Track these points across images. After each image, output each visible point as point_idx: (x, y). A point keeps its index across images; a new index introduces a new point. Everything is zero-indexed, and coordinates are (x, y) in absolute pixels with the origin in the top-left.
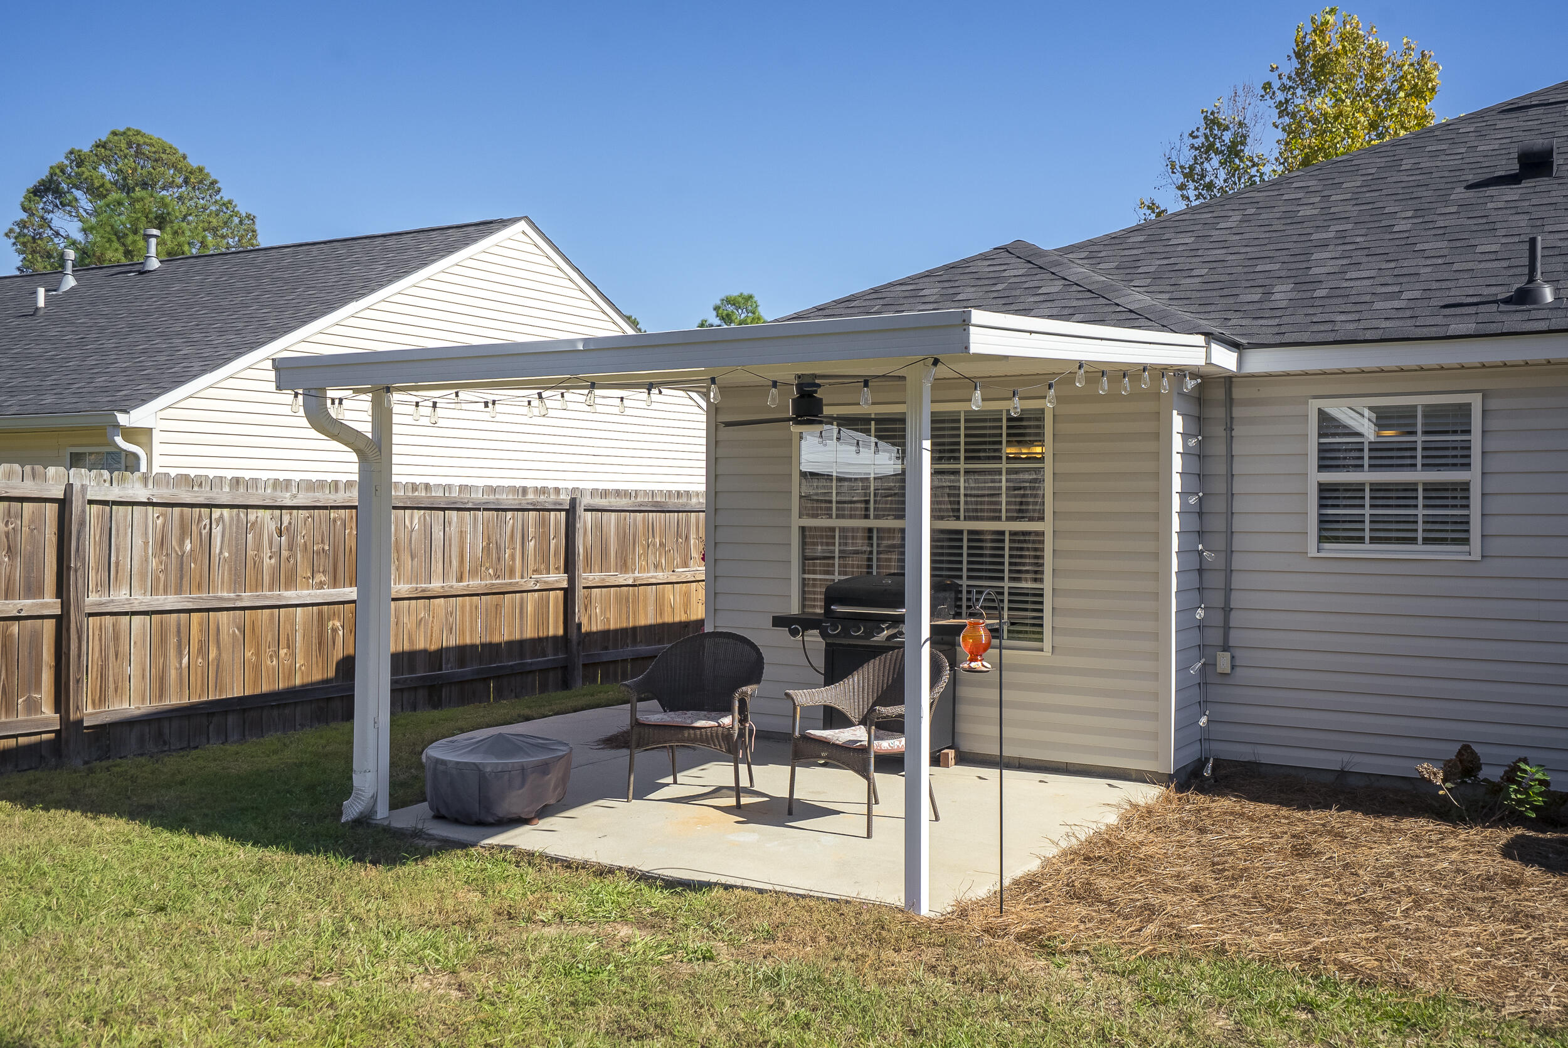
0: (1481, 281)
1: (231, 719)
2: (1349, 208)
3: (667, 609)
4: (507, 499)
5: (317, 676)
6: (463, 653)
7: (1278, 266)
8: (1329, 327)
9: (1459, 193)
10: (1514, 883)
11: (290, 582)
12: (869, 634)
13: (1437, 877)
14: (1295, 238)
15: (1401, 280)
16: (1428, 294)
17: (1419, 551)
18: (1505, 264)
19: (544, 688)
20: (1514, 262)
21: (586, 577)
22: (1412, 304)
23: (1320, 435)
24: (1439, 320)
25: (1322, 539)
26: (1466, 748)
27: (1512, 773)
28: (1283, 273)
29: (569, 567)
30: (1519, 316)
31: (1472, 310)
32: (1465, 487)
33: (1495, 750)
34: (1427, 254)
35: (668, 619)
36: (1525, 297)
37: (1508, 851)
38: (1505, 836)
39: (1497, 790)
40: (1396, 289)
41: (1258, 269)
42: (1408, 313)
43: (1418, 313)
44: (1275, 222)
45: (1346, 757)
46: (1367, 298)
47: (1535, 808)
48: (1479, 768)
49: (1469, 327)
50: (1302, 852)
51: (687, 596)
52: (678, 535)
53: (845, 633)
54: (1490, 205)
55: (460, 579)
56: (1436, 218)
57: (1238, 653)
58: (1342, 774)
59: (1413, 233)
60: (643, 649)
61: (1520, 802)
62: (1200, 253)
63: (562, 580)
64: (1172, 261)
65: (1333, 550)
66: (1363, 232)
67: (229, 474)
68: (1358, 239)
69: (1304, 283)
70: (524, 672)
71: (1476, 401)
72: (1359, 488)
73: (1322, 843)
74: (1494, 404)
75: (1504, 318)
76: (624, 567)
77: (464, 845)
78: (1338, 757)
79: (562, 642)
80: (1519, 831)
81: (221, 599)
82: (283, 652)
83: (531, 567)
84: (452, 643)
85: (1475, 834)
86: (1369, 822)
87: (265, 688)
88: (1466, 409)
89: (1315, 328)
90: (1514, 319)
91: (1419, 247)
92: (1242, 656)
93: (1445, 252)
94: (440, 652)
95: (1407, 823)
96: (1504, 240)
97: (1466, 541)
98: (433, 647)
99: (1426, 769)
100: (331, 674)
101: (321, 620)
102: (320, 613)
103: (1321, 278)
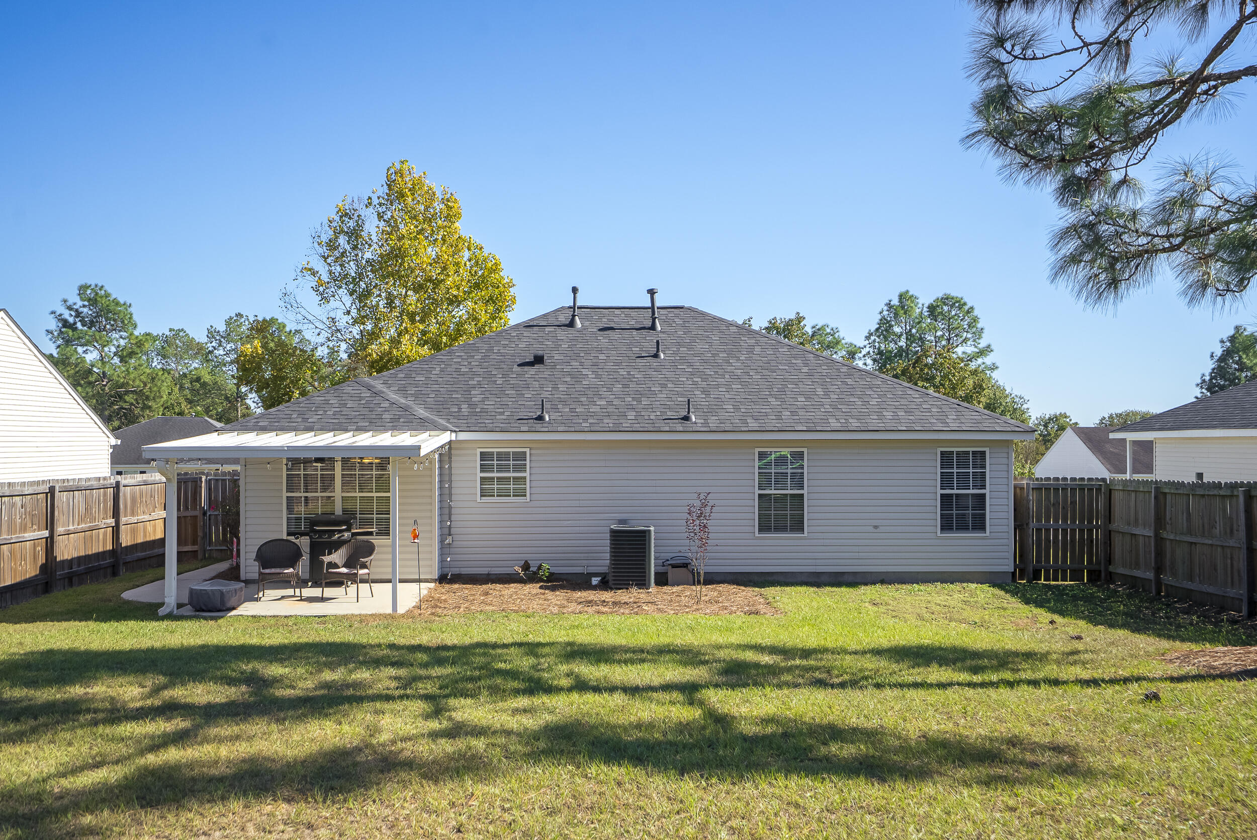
0: (528, 410)
1: (8, 595)
2: (479, 370)
3: (148, 534)
4: (94, 483)
5: (33, 574)
6: (79, 558)
7: (460, 396)
8: (483, 425)
9: (516, 368)
10: (544, 594)
11: (25, 531)
12: (330, 537)
13: (525, 595)
14: (463, 383)
15: (504, 407)
16: (512, 414)
17: (512, 499)
18: (534, 403)
19: (105, 577)
20: (537, 403)
21: (123, 520)
22: (508, 418)
23: (481, 460)
24: (517, 425)
25: (481, 496)
26: (526, 562)
27: (540, 568)
28: (463, 400)
29: (116, 514)
30: (539, 425)
31: (526, 421)
32: (525, 478)
33: (534, 562)
34: (510, 396)
35: (148, 539)
36: (540, 418)
37: (541, 588)
38: (538, 585)
39: (535, 573)
40: (502, 410)
41: (454, 396)
42: (507, 421)
43: (510, 421)
44: (454, 373)
45: (490, 569)
46: (494, 414)
47: (546, 577)
48: (530, 567)
49: (526, 429)
50: (487, 594)
51: (155, 526)
52: (151, 497)
53: (320, 537)
54: (526, 376)
55: (78, 525)
56: (510, 379)
57: (454, 536)
58: (488, 574)
59: (504, 385)
60: (141, 554)
61: (542, 575)
62: (429, 386)
63: (111, 522)
64: (419, 389)
65: (485, 499)
66: (486, 382)
67: (7, 481)
68: (486, 386)
69: (472, 405)
70: (99, 568)
71: (528, 450)
72: (493, 478)
73: (491, 592)
74: (533, 452)
75: (536, 425)
76: (133, 514)
77: (222, 617)
78: (487, 569)
79: (113, 552)
80: (542, 584)
81: (5, 539)
82: (23, 563)
83: (102, 517)
84: (76, 556)
85: (531, 585)
86: (501, 586)
87: (18, 580)
88: (525, 453)
89: (480, 425)
90: (538, 426)
91: (507, 392)
92: (456, 537)
93: (515, 396)
94: (72, 560)
95: (512, 585)
96: (533, 393)
97: (525, 496)
98: (69, 558)
99: (516, 568)
100: (38, 572)
101: (35, 546)
102: (34, 543)
103: (477, 403)
